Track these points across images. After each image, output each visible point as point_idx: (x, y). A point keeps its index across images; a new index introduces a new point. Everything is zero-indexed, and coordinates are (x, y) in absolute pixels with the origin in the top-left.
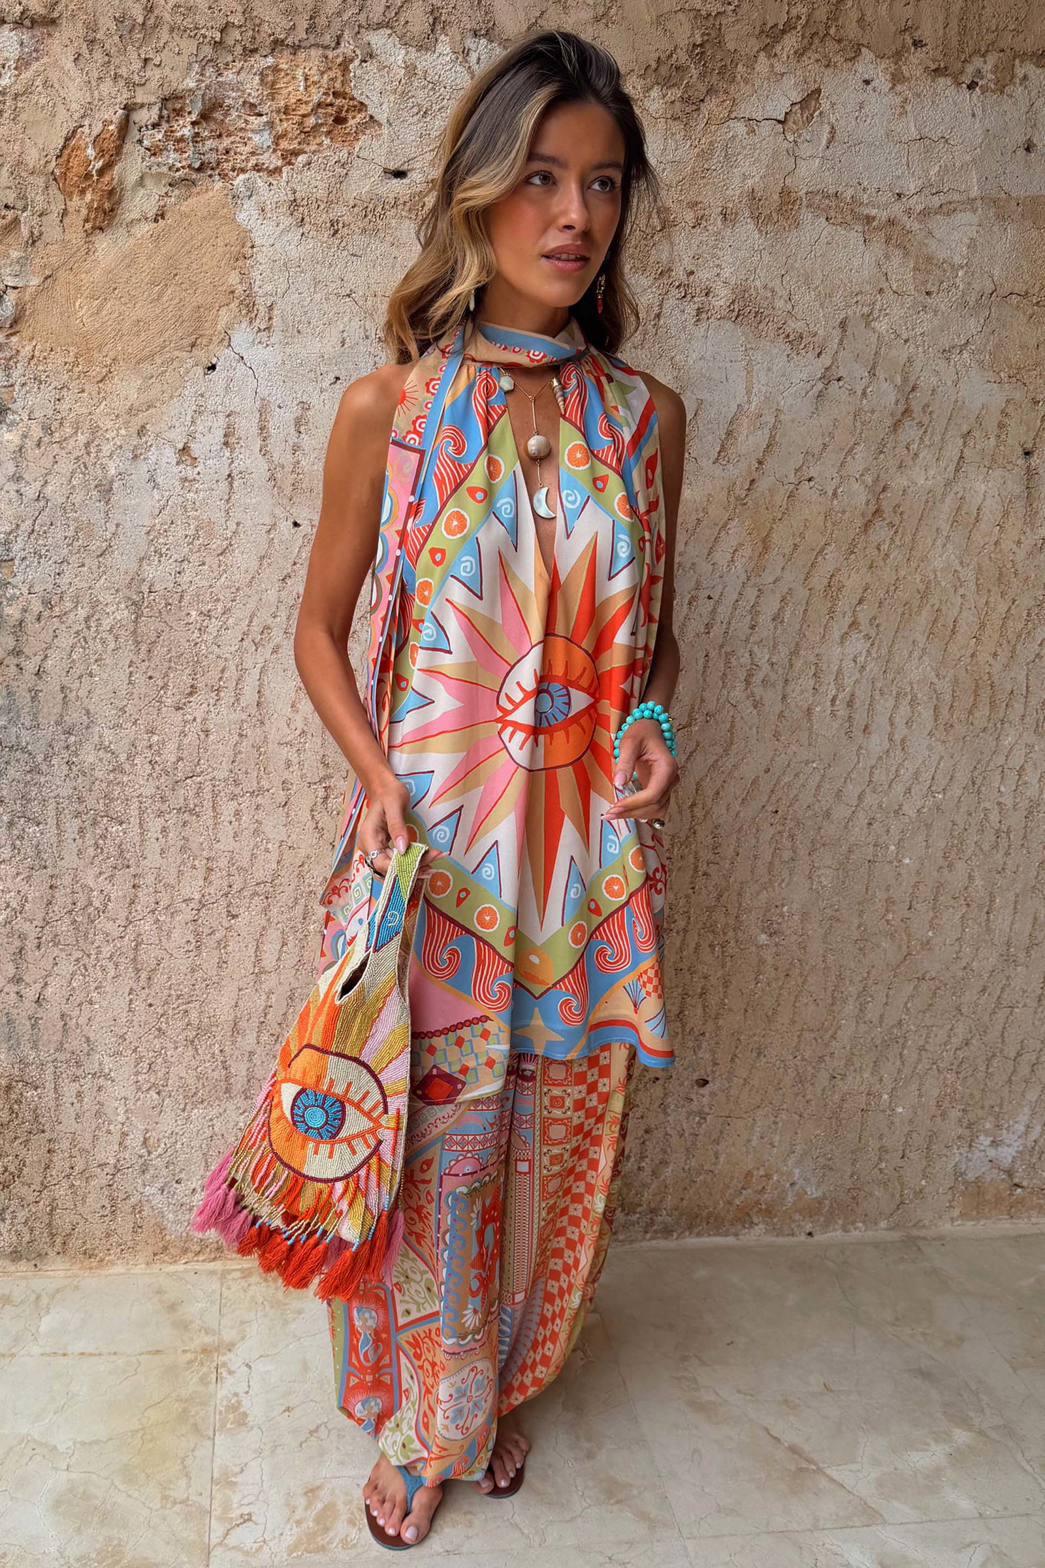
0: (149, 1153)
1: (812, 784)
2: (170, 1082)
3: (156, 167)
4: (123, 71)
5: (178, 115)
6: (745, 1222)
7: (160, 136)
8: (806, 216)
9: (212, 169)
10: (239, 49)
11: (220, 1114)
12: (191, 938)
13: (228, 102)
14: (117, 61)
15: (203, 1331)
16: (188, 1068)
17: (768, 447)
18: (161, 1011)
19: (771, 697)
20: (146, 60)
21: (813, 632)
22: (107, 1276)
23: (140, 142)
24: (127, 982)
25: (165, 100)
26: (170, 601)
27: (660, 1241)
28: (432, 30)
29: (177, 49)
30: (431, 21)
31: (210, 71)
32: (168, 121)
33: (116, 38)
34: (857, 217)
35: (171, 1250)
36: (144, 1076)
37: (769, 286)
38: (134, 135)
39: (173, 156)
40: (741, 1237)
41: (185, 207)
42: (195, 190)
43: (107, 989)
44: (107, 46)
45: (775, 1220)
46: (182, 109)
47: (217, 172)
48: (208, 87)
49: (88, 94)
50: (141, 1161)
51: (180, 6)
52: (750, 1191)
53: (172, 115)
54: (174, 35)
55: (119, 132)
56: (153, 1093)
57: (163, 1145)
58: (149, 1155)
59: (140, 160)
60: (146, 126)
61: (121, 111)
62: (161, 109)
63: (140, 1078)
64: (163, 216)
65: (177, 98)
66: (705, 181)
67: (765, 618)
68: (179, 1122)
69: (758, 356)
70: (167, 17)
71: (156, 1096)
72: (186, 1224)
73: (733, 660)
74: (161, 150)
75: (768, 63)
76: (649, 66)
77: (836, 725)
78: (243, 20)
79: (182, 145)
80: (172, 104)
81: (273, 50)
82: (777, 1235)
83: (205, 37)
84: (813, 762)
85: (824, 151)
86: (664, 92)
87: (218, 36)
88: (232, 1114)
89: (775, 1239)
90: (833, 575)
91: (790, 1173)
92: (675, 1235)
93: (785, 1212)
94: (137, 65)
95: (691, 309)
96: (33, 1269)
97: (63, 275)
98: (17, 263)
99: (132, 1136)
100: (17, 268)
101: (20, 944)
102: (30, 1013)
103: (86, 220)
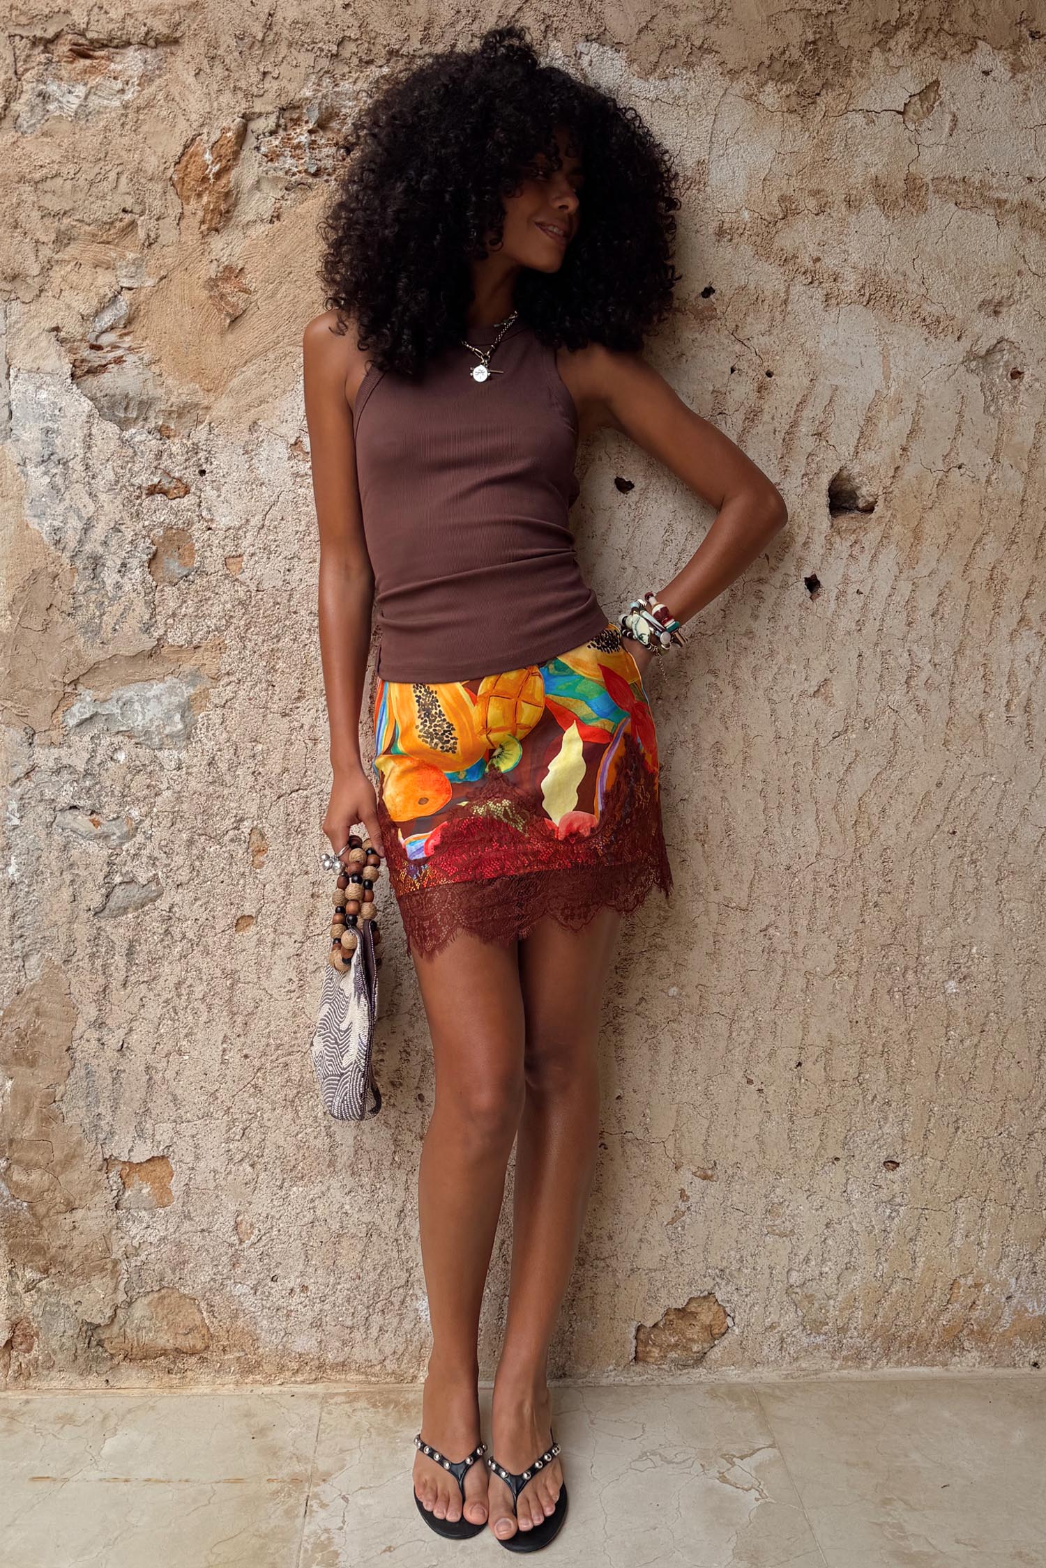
0: (241, 1242)
1: (992, 801)
2: (266, 1150)
3: (272, 171)
4: (243, 84)
5: (295, 124)
6: (954, 1348)
7: (277, 143)
8: (933, 201)
9: (329, 175)
10: (355, 61)
11: (322, 1193)
12: (293, 975)
13: (344, 111)
14: (237, 76)
15: (295, 1459)
16: (287, 1134)
17: (911, 433)
18: (257, 1063)
19: (935, 701)
20: (265, 74)
21: (978, 629)
22: (188, 1397)
23: (258, 148)
24: (221, 1028)
25: (283, 109)
26: (279, 600)
27: (851, 1371)
28: (545, 37)
29: (294, 63)
30: (543, 28)
31: (326, 81)
32: (285, 130)
33: (236, 54)
34: (988, 201)
35: (265, 1367)
36: (236, 1144)
37: (901, 270)
38: (251, 141)
39: (289, 162)
40: (952, 1368)
41: (301, 209)
42: (311, 194)
43: (199, 1036)
44: (227, 61)
45: (992, 1345)
46: (299, 119)
47: (333, 178)
48: (324, 97)
49: (208, 105)
50: (231, 1252)
51: (297, 23)
52: (957, 1306)
53: (289, 125)
54: (292, 50)
55: (236, 138)
56: (246, 1166)
57: (256, 1232)
58: (240, 1244)
59: (257, 166)
60: (264, 134)
61: (239, 119)
62: (278, 118)
63: (231, 1146)
64: (278, 217)
65: (295, 108)
66: (826, 170)
67: (923, 614)
68: (275, 1203)
69: (894, 340)
70: (285, 33)
71: (249, 1169)
72: (282, 1334)
73: (890, 660)
74: (278, 155)
75: (882, 58)
76: (762, 63)
77: (1013, 733)
78: (359, 35)
79: (299, 152)
80: (290, 112)
81: (388, 61)
82: (995, 1366)
83: (322, 50)
84: (991, 775)
85: (948, 138)
86: (779, 86)
87: (334, 49)
88: (337, 1194)
89: (991, 1370)
90: (994, 568)
91: (1005, 1284)
92: (869, 1362)
93: (1003, 1335)
94: (256, 78)
95: (819, 294)
96: (105, 1384)
97: (178, 275)
98: (133, 264)
99: (222, 1219)
100: (133, 269)
101: (104, 982)
102: (111, 1064)
103: (203, 222)
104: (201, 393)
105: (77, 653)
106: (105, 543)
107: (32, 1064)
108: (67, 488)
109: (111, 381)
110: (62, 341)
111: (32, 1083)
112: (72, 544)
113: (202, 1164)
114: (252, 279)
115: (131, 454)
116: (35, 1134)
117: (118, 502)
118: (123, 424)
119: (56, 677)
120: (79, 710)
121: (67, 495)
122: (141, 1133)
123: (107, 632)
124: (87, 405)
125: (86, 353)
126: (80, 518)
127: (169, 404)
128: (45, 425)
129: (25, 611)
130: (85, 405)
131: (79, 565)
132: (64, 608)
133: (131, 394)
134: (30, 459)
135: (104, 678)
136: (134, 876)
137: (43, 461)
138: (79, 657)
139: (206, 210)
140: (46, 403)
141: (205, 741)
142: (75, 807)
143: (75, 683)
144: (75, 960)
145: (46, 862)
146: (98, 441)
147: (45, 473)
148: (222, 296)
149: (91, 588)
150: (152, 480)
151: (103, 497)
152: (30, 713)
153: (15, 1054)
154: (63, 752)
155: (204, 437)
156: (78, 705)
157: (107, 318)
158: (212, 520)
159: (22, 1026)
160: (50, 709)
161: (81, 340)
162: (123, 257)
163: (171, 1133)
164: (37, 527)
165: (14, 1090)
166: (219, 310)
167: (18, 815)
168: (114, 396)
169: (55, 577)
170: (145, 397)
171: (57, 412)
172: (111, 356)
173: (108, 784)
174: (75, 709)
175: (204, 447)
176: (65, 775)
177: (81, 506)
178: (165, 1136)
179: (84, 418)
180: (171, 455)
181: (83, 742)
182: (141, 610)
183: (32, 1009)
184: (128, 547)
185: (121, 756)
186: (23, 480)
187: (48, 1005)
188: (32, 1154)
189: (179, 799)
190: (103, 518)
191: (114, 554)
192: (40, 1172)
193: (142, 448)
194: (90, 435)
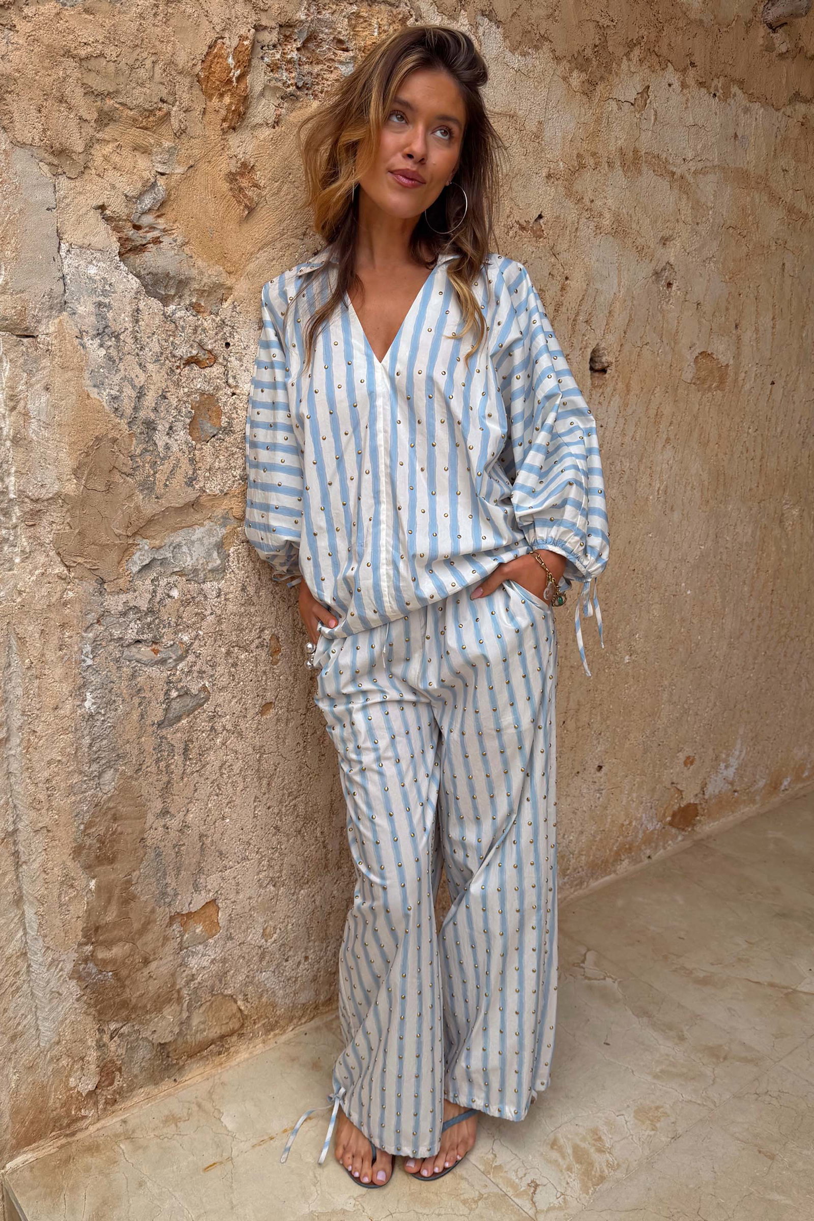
0: (267, 942)
3: (274, 81)
5: (289, 40)
7: (278, 56)
8: (645, 168)
9: (308, 89)
13: (322, 36)
17: (628, 322)
23: (262, 58)
24: (253, 791)
25: (281, 26)
31: (313, 8)
32: (281, 45)
34: (667, 172)
35: (281, 1022)
36: (264, 873)
37: (629, 213)
38: (260, 52)
39: (285, 74)
40: (617, 872)
41: (292, 118)
42: (298, 105)
43: (237, 802)
45: (633, 854)
46: (292, 37)
47: (311, 92)
48: (311, 22)
49: (227, 10)
50: (260, 952)
52: (621, 837)
53: (285, 40)
55: (250, 48)
56: (271, 886)
57: (278, 931)
58: (266, 944)
59: (263, 74)
60: (268, 46)
61: (252, 30)
62: (279, 34)
63: (261, 876)
64: (278, 124)
65: (290, 26)
68: (291, 906)
69: (624, 260)
74: (278, 68)
75: (627, 64)
76: (574, 55)
79: (290, 66)
80: (286, 30)
82: (634, 864)
85: (652, 126)
86: (580, 74)
89: (632, 867)
91: (641, 818)
96: (173, 1083)
97: (203, 166)
98: (168, 151)
99: (254, 931)
100: (167, 156)
101: (167, 779)
102: (174, 842)
103: (224, 120)
104: (224, 275)
105: (137, 508)
106: (155, 410)
107: (112, 861)
108: (121, 359)
109: (153, 260)
110: (108, 219)
111: (112, 877)
112: (129, 411)
113: (241, 897)
114: (260, 176)
115: (174, 329)
116: (117, 916)
117: (163, 373)
118: (165, 300)
119: (120, 531)
120: (139, 559)
121: (121, 367)
122: (196, 888)
123: (159, 489)
124: (135, 283)
125: (131, 232)
126: (134, 387)
127: (203, 284)
128: (98, 299)
129: (89, 474)
130: (133, 282)
131: (137, 429)
132: (125, 470)
133: (172, 274)
134: (87, 332)
135: (157, 527)
136: (188, 689)
137: (99, 334)
138: (140, 512)
139: (228, 110)
140: (98, 277)
141: (237, 572)
142: (138, 641)
143: (135, 534)
144: (144, 767)
145: (119, 692)
146: (145, 316)
147: (101, 346)
148: (241, 189)
149: (146, 450)
150: (191, 352)
151: (150, 367)
152: (100, 565)
153: (97, 857)
154: (130, 596)
155: (229, 315)
156: (138, 553)
157: (148, 201)
158: (236, 387)
159: (102, 833)
160: (116, 560)
161: (125, 220)
162: (160, 145)
163: (220, 880)
164: (98, 397)
165: (98, 887)
166: (239, 202)
167: (91, 656)
168: (156, 274)
169: (114, 441)
170: (183, 277)
171: (107, 287)
172: (150, 235)
173: (166, 618)
174: (135, 557)
175: (229, 323)
176: (131, 616)
177: (134, 376)
178: (215, 884)
179: (132, 294)
180: (204, 330)
181: (145, 585)
182: (185, 467)
183: (109, 816)
184: (174, 413)
185: (175, 593)
186: (83, 352)
187: (122, 809)
188: (116, 932)
189: (219, 622)
190: (152, 387)
191: (163, 419)
192: (121, 944)
193: (182, 323)
194: (138, 310)
